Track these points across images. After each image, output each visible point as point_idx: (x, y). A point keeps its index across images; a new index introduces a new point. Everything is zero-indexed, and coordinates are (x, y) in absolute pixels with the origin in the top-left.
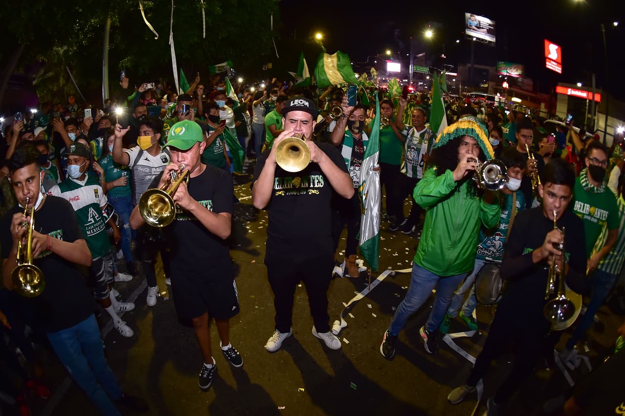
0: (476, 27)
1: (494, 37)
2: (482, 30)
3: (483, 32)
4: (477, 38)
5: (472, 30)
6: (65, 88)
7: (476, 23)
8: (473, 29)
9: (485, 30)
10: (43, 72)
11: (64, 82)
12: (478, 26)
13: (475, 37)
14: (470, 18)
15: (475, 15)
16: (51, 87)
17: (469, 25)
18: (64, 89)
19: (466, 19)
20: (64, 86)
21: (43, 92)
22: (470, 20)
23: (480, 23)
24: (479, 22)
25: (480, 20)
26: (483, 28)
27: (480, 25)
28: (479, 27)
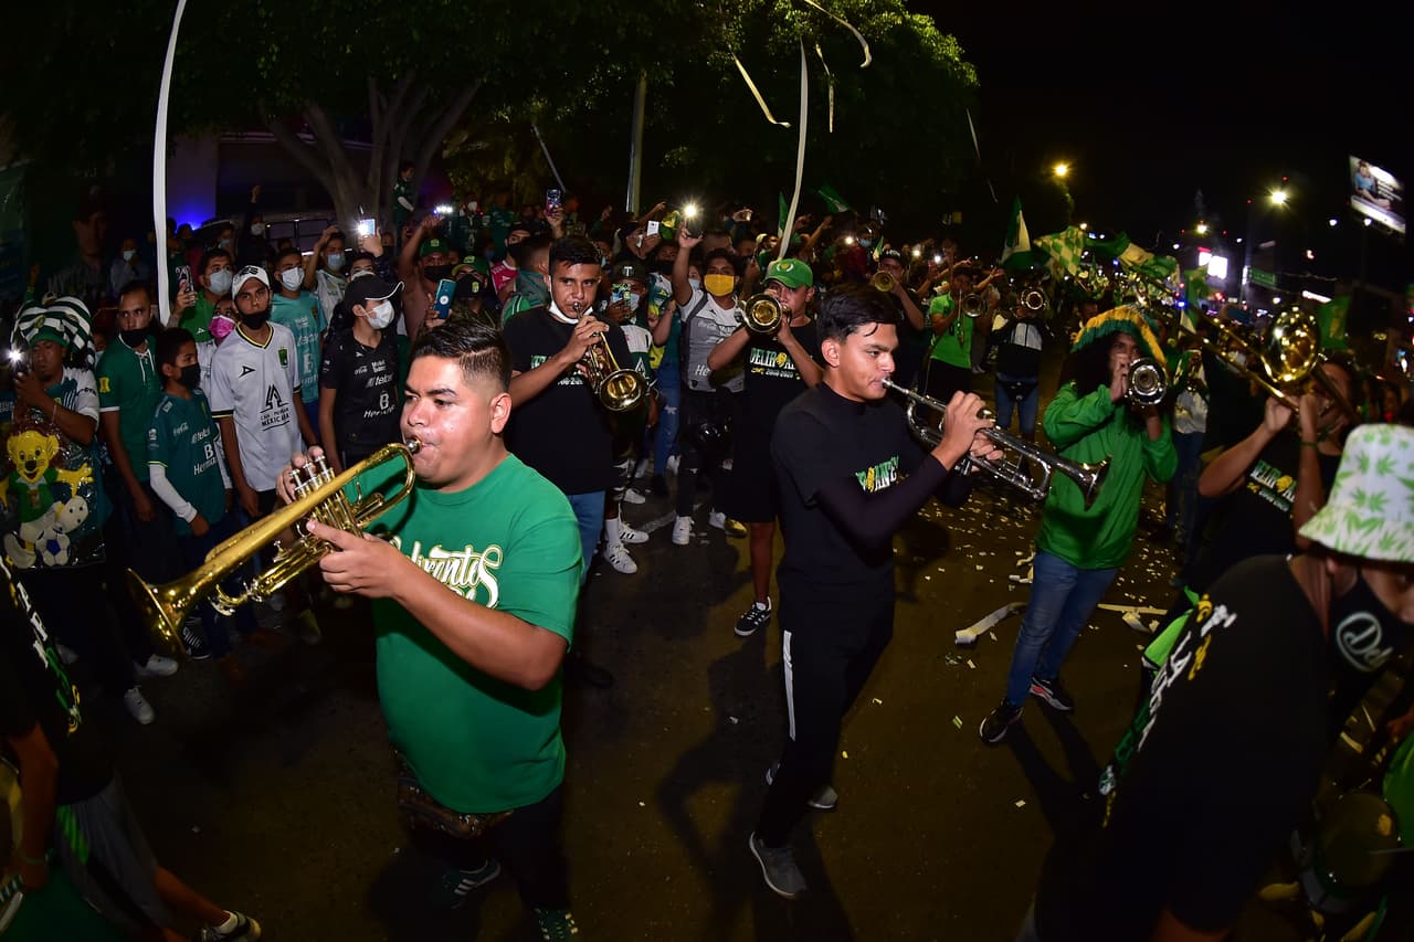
0: (1371, 192)
1: (1402, 223)
2: (1380, 200)
3: (1384, 207)
4: (1374, 222)
5: (1362, 199)
6: (515, 181)
7: (1368, 183)
8: (1366, 198)
9: (1386, 202)
10: (465, 138)
11: (514, 168)
12: (1374, 190)
13: (1369, 217)
14: (1359, 171)
15: (1367, 164)
16: (483, 172)
17: (1357, 187)
18: (512, 183)
19: (1352, 170)
20: (511, 174)
21: (462, 177)
22: (1358, 175)
23: (1377, 185)
24: (1376, 180)
25: (1378, 177)
26: (1383, 198)
27: (1378, 190)
28: (1375, 193)
